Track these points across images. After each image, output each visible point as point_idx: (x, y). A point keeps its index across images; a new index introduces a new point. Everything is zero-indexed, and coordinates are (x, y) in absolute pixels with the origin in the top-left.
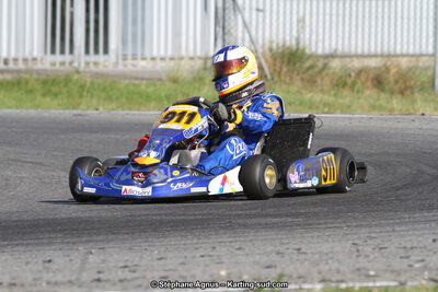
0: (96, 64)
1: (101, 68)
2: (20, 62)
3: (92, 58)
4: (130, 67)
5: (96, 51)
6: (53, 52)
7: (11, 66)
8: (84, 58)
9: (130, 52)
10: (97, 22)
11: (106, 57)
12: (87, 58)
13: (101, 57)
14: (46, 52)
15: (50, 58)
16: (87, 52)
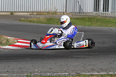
0: (105, 14)
1: (107, 15)
2: (89, 13)
3: (105, 12)
4: (113, 15)
5: (106, 11)
6: (96, 11)
7: (87, 14)
8: (103, 13)
9: (113, 11)
10: (106, 4)
11: (108, 12)
12: (104, 13)
13: (107, 12)
14: (94, 11)
15: (95, 12)
16: (104, 11)
